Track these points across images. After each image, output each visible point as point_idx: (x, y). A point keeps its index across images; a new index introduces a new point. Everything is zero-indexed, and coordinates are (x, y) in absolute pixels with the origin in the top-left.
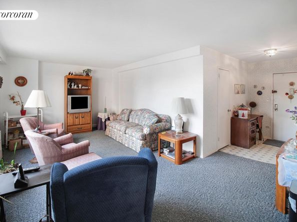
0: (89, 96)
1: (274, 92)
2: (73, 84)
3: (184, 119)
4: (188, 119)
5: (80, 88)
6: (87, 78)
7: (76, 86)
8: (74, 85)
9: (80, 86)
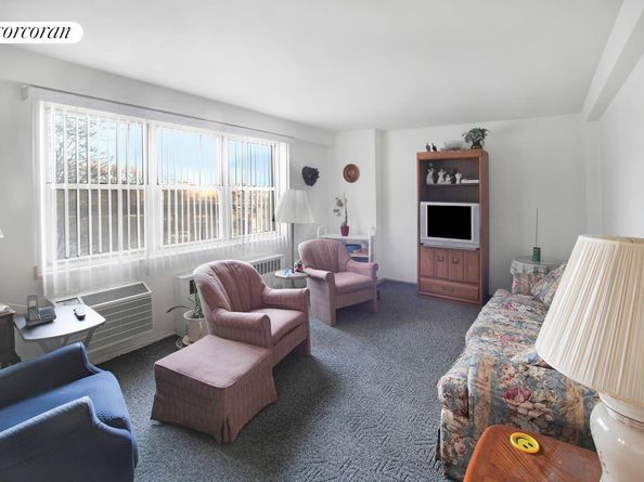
0: (474, 207)
2: (441, 174)
5: (458, 182)
6: (476, 153)
7: (448, 179)
8: (445, 176)
9: (458, 176)
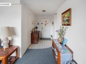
1: (42, 24)
3: (10, 38)
4: (12, 38)
